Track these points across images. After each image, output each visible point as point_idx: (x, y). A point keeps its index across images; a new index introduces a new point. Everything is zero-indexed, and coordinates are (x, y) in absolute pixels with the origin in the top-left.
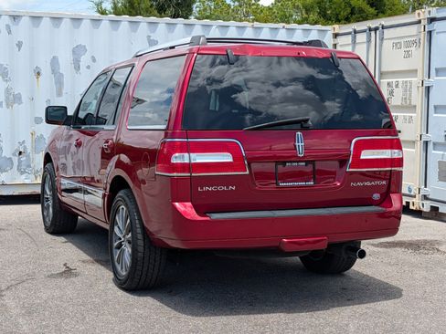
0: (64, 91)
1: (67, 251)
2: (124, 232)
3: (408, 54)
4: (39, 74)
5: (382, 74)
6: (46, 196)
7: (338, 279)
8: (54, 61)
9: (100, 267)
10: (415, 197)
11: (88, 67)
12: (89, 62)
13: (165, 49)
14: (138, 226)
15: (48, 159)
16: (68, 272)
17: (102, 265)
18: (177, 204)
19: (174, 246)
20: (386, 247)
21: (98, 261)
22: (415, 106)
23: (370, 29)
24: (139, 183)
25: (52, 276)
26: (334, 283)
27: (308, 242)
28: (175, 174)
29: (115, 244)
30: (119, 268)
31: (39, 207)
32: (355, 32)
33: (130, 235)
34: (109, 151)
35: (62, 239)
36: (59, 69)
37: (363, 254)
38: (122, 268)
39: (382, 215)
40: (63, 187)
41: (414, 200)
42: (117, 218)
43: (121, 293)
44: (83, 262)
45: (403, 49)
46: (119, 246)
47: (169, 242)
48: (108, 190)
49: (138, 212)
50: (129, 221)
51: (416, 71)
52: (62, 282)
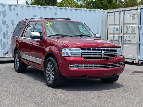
3: (133, 19)
5: (124, 24)
22: (136, 33)
23: (120, 11)
32: (115, 12)
45: (132, 17)
51: (136, 23)
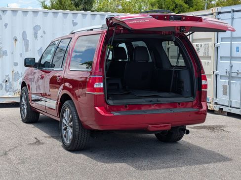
0: (29, 49)
1: (35, 132)
2: (68, 122)
4: (16, 40)
5: (193, 40)
6: (22, 104)
7: (175, 145)
8: (24, 34)
9: (54, 140)
10: (211, 103)
11: (42, 37)
12: (42, 34)
13: (88, 30)
14: (76, 119)
15: (24, 84)
16: (38, 142)
17: (55, 138)
18: (97, 108)
19: (94, 128)
20: (197, 129)
21: (52, 137)
22: (210, 57)
24: (77, 97)
25: (30, 144)
26: (173, 147)
27: (161, 127)
28: (96, 93)
29: (63, 128)
30: (65, 139)
31: (18, 109)
33: (72, 123)
34: (60, 81)
35: (31, 126)
36: (27, 37)
37: (188, 132)
38: (67, 140)
39: (197, 113)
40: (32, 99)
41: (210, 105)
42: (64, 115)
43: (67, 152)
44: (45, 137)
46: (65, 129)
47: (91, 126)
48: (59, 100)
49: (76, 111)
50: (71, 116)
51: (211, 39)
52: (36, 147)
